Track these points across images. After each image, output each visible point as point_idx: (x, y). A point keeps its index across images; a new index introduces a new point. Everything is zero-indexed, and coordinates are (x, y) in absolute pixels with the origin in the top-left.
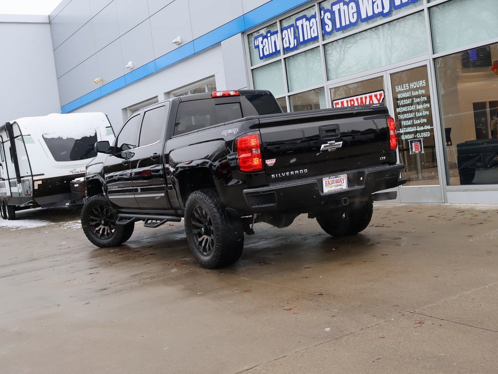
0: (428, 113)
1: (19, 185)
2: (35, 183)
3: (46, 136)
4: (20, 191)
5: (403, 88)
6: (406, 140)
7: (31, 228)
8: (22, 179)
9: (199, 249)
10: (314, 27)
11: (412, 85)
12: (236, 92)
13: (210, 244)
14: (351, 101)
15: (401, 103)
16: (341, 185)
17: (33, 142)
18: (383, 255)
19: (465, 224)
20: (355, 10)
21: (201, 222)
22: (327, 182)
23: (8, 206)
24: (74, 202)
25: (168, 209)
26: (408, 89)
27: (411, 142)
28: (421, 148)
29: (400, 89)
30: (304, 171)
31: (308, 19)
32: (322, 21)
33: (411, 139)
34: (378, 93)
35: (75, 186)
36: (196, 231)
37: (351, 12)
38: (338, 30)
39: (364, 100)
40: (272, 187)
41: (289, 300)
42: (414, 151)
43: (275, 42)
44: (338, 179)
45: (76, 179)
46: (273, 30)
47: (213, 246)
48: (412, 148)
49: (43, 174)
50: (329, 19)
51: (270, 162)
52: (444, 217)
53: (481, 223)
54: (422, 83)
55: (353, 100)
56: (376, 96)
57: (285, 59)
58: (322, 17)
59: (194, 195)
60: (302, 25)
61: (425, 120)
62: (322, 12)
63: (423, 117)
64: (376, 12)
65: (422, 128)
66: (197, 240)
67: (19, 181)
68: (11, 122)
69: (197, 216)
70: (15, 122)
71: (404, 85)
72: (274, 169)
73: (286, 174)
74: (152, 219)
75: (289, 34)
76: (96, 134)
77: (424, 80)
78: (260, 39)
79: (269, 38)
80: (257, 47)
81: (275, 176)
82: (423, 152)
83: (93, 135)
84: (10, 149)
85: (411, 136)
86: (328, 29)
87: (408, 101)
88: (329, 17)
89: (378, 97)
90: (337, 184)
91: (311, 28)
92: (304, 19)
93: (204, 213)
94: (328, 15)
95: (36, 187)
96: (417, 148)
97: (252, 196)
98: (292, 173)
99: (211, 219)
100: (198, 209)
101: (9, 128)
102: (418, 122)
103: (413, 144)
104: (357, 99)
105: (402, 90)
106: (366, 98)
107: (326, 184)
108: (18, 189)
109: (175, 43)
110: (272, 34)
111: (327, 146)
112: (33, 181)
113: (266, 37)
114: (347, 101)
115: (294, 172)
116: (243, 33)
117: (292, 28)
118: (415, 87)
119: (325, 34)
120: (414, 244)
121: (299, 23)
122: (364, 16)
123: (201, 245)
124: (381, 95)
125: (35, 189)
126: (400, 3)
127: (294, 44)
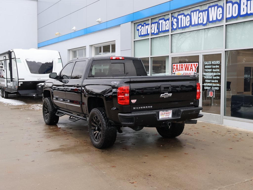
0: (219, 78)
1: (12, 83)
2: (19, 83)
3: (27, 60)
4: (12, 85)
5: (208, 63)
6: (207, 90)
7: (14, 105)
8: (13, 80)
9: (93, 137)
10: (168, 25)
11: (213, 63)
12: (123, 57)
13: (99, 136)
14: (181, 65)
15: (206, 70)
16: (168, 115)
17: (21, 62)
18: (185, 154)
19: (230, 140)
20: (189, 20)
21: (96, 124)
22: (162, 114)
23: (5, 92)
24: (38, 95)
25: (81, 113)
26: (210, 64)
27: (209, 91)
28: (213, 95)
29: (206, 63)
30: (150, 107)
31: (165, 21)
32: (172, 22)
33: (209, 89)
34: (195, 63)
35: (39, 87)
36: (93, 128)
37: (187, 20)
38: (179, 28)
39: (188, 66)
40: (133, 114)
41: (133, 177)
42: (210, 95)
43: (147, 29)
44: (167, 112)
45: (40, 84)
46: (147, 23)
47: (100, 137)
48: (209, 94)
49: (24, 79)
50: (176, 22)
51: (134, 101)
52: (220, 133)
53: (238, 141)
54: (218, 62)
55: (182, 65)
56: (194, 65)
57: (151, 38)
58: (172, 21)
59: (94, 110)
60: (162, 23)
61: (217, 81)
62: (173, 18)
63: (216, 79)
64: (200, 22)
65: (215, 85)
66: (93, 133)
67: (12, 81)
68: (11, 51)
69: (94, 120)
70: (13, 51)
71: (209, 62)
72: (135, 105)
73: (141, 108)
74: (73, 116)
75: (155, 26)
76: (53, 61)
77: (219, 61)
78: (140, 26)
79: (145, 27)
80: (138, 30)
81: (135, 108)
82: (214, 97)
83: (51, 62)
84: (9, 64)
85: (209, 88)
86: (175, 27)
87: (210, 70)
88: (176, 21)
89: (195, 66)
90: (167, 115)
91: (166, 25)
92: (163, 20)
93: (98, 120)
94: (175, 20)
95: (20, 85)
96: (211, 95)
97: (122, 117)
98: (144, 107)
99: (101, 124)
100: (95, 117)
101: (10, 53)
102: (214, 81)
103: (210, 92)
104: (185, 65)
105: (208, 64)
106: (189, 65)
107: (161, 114)
108: (10, 84)
109: (98, 21)
110: (146, 25)
111: (164, 95)
112: (19, 82)
113: (143, 26)
114: (180, 65)
115: (145, 107)
116: (132, 22)
117: (157, 24)
118: (214, 64)
119: (173, 29)
120: (202, 149)
121: (160, 22)
122: (193, 23)
123: (95, 136)
124: (197, 65)
125: (19, 86)
126: (212, 20)
127: (157, 32)
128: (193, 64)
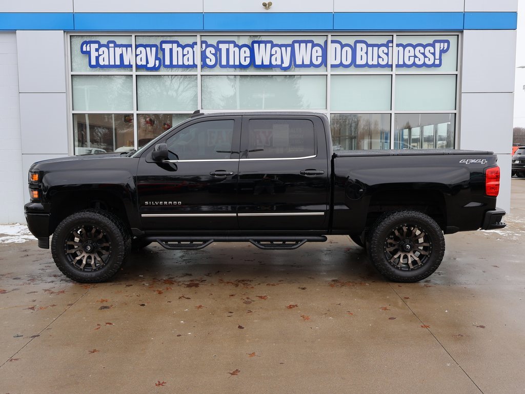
10: (190, 56)
20: (248, 55)
21: (398, 240)
31: (182, 46)
32: (203, 53)
36: (390, 249)
37: (243, 55)
38: (222, 66)
43: (121, 55)
50: (212, 54)
57: (137, 76)
58: (203, 50)
60: (171, 49)
62: (204, 45)
64: (274, 63)
69: (397, 234)
75: (148, 53)
78: (95, 46)
79: (112, 49)
80: (87, 53)
86: (210, 62)
91: (184, 55)
92: (175, 45)
94: (212, 50)
100: (404, 228)
110: (118, 46)
113: (106, 46)
116: (66, 32)
117: (154, 48)
119: (204, 65)
121: (166, 46)
122: (258, 63)
126: (301, 64)
127: (155, 65)
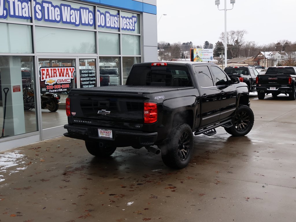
10: (26, 10)
14: (54, 70)
15: (83, 75)
20: (59, 13)
31: (21, 1)
34: (72, 68)
37: (56, 13)
38: (46, 20)
39: (63, 71)
58: (34, 6)
60: (14, 2)
62: (34, 2)
63: (93, 84)
64: (72, 21)
86: (39, 17)
87: (87, 75)
88: (40, 9)
89: (72, 70)
91: (22, 9)
94: (39, 6)
104: (58, 69)
106: (64, 69)
114: (51, 70)
122: (64, 20)
124: (73, 69)
126: (84, 23)
127: (4, 14)
128: (69, 68)
